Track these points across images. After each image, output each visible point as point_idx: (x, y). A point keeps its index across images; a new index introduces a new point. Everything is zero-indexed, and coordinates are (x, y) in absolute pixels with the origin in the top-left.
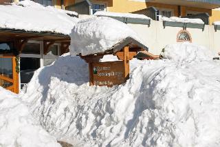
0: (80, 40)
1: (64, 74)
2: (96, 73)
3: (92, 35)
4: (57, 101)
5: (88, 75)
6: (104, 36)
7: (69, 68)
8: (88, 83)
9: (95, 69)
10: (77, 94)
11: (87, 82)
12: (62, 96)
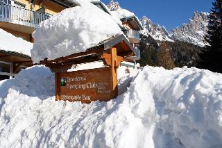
0: (47, 37)
1: (25, 87)
2: (65, 84)
3: (67, 25)
4: (12, 121)
5: (53, 88)
6: (88, 25)
7: (31, 81)
8: (54, 97)
9: (62, 81)
10: (39, 112)
11: (52, 96)
12: (19, 114)
